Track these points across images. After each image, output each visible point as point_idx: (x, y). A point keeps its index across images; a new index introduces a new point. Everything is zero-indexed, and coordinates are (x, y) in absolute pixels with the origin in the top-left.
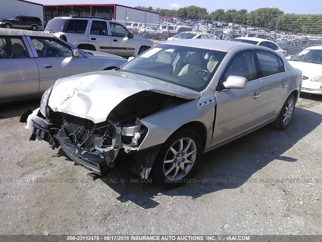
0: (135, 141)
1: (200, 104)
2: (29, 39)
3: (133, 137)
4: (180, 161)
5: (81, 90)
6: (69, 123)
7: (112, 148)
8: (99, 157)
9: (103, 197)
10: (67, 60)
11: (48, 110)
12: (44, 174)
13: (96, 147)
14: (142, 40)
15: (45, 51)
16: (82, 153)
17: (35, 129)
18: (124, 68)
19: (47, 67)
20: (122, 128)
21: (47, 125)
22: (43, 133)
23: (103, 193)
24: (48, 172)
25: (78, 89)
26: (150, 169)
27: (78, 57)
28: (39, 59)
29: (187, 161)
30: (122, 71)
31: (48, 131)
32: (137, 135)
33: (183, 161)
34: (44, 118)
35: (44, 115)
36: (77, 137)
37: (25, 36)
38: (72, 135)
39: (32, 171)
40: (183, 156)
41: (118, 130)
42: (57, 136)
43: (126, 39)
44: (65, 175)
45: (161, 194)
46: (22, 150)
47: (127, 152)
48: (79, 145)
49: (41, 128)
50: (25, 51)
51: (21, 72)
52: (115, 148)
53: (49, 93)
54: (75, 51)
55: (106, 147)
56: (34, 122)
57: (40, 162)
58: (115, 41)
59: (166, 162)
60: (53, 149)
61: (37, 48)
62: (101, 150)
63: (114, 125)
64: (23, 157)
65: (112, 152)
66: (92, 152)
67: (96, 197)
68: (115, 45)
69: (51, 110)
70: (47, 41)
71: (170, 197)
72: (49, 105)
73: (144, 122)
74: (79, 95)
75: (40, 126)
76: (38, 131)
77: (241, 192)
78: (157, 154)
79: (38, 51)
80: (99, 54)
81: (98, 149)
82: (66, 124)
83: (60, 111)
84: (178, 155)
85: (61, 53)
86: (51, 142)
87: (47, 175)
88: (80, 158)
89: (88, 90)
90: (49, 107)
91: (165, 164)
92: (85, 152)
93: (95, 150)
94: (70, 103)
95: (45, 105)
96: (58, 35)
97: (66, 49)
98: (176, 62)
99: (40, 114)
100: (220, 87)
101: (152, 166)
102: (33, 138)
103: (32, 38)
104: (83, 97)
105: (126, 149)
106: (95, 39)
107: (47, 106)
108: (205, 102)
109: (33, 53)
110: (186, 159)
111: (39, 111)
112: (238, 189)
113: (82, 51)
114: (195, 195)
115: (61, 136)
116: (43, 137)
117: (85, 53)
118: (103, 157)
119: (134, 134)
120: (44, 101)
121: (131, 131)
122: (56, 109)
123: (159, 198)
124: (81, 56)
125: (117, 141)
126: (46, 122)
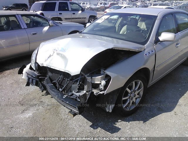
0: (101, 87)
1: (146, 55)
2: (20, 16)
3: (101, 84)
4: (133, 97)
5: (59, 50)
6: (52, 73)
7: (85, 92)
8: (76, 100)
9: (80, 126)
10: (46, 28)
11: (37, 65)
12: (38, 110)
13: (73, 92)
14: (90, 12)
15: (31, 23)
16: (64, 97)
17: (29, 79)
18: (85, 31)
19: (33, 34)
20: (91, 78)
21: (37, 75)
22: (34, 81)
23: (80, 123)
24: (40, 108)
25: (57, 49)
26: (113, 106)
27: (52, 26)
28: (28, 29)
29: (137, 96)
30: (84, 33)
31: (38, 80)
32: (103, 82)
33: (134, 97)
34: (34, 71)
35: (34, 69)
36: (58, 83)
37: (18, 15)
38: (55, 82)
39: (29, 108)
40: (134, 93)
41: (89, 79)
42: (45, 83)
43: (80, 12)
44: (52, 110)
45: (120, 121)
46: (21, 92)
47: (96, 95)
48: (60, 90)
49: (33, 78)
50: (18, 25)
51: (17, 38)
52: (87, 92)
53: (36, 52)
54: (50, 22)
55: (80, 92)
56: (28, 74)
57: (34, 100)
58: (74, 14)
59: (124, 99)
60: (42, 92)
61: (26, 22)
62: (78, 94)
63: (86, 76)
64: (23, 97)
65: (85, 95)
66: (70, 96)
67: (75, 126)
68: (73, 16)
69: (39, 65)
70: (32, 17)
71: (128, 123)
72: (37, 62)
73: (108, 72)
74: (58, 54)
75: (32, 76)
76: (31, 80)
77: (176, 115)
78: (118, 95)
79: (27, 24)
80: (65, 23)
81: (75, 93)
82: (50, 74)
83: (45, 65)
84: (131, 93)
85: (41, 24)
86: (40, 87)
87: (39, 110)
88: (63, 101)
89: (64, 50)
90: (37, 63)
91: (123, 100)
92: (66, 96)
93: (73, 94)
94: (52, 60)
95: (34, 62)
96: (39, 13)
97: (44, 22)
98: (118, 24)
99: (31, 68)
100: (157, 41)
101: (115, 103)
102: (28, 84)
103: (22, 15)
104: (61, 55)
105: (95, 92)
106: (61, 14)
107: (36, 63)
108: (149, 53)
109: (24, 26)
110: (137, 95)
111: (31, 65)
112: (173, 112)
113: (55, 22)
114: (145, 120)
115: (47, 83)
116: (34, 84)
117: (57, 23)
118: (79, 100)
119: (100, 82)
120: (33, 58)
121: (99, 80)
122: (42, 64)
123: (120, 124)
124: (54, 25)
125: (88, 87)
126: (36, 73)
